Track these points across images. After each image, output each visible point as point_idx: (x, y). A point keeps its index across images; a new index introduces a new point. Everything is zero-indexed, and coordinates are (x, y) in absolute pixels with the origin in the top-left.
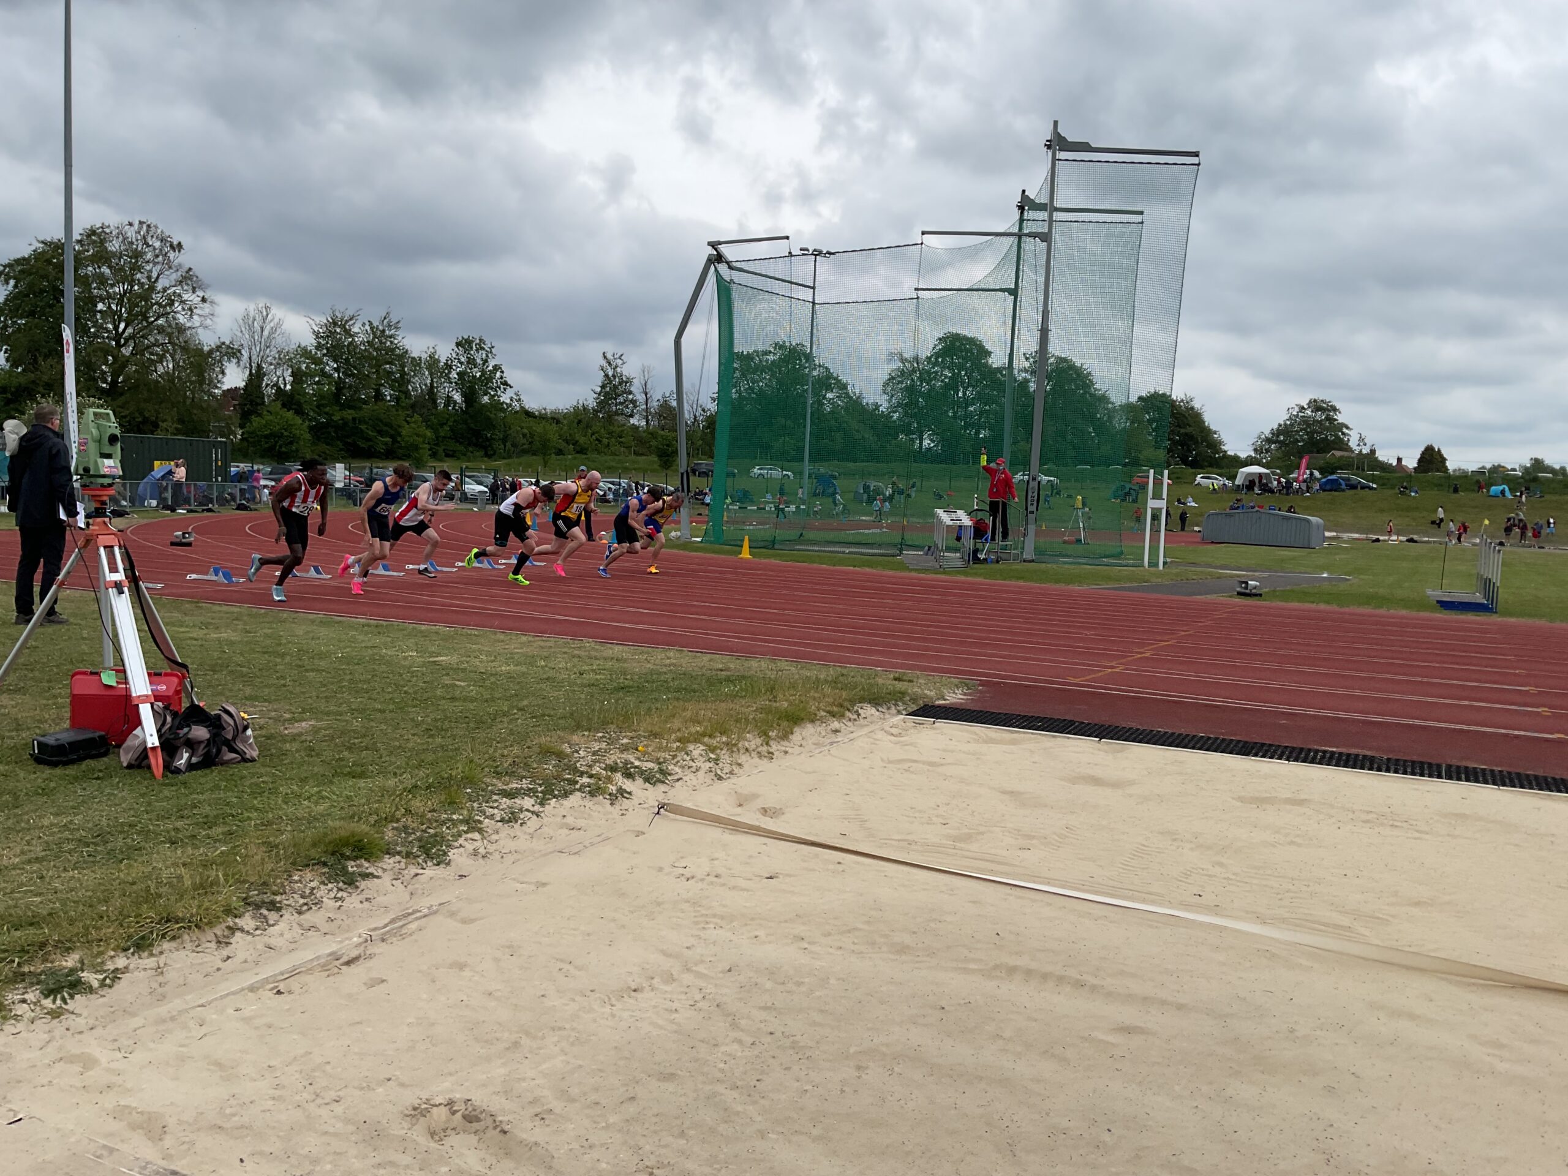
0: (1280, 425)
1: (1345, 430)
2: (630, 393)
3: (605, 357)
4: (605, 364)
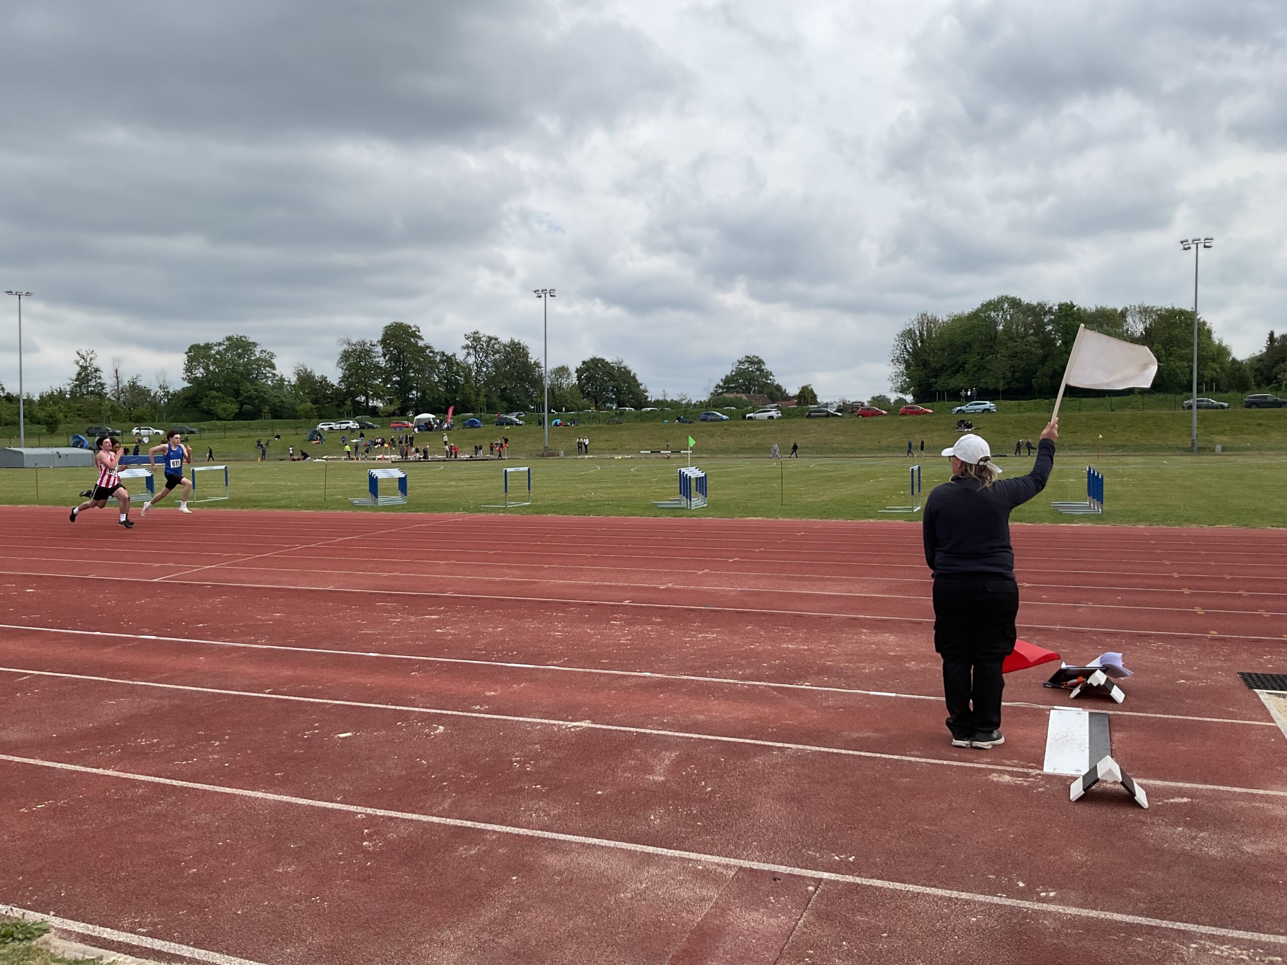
0: (727, 376)
1: (771, 377)
2: (100, 378)
3: (79, 354)
4: (78, 358)
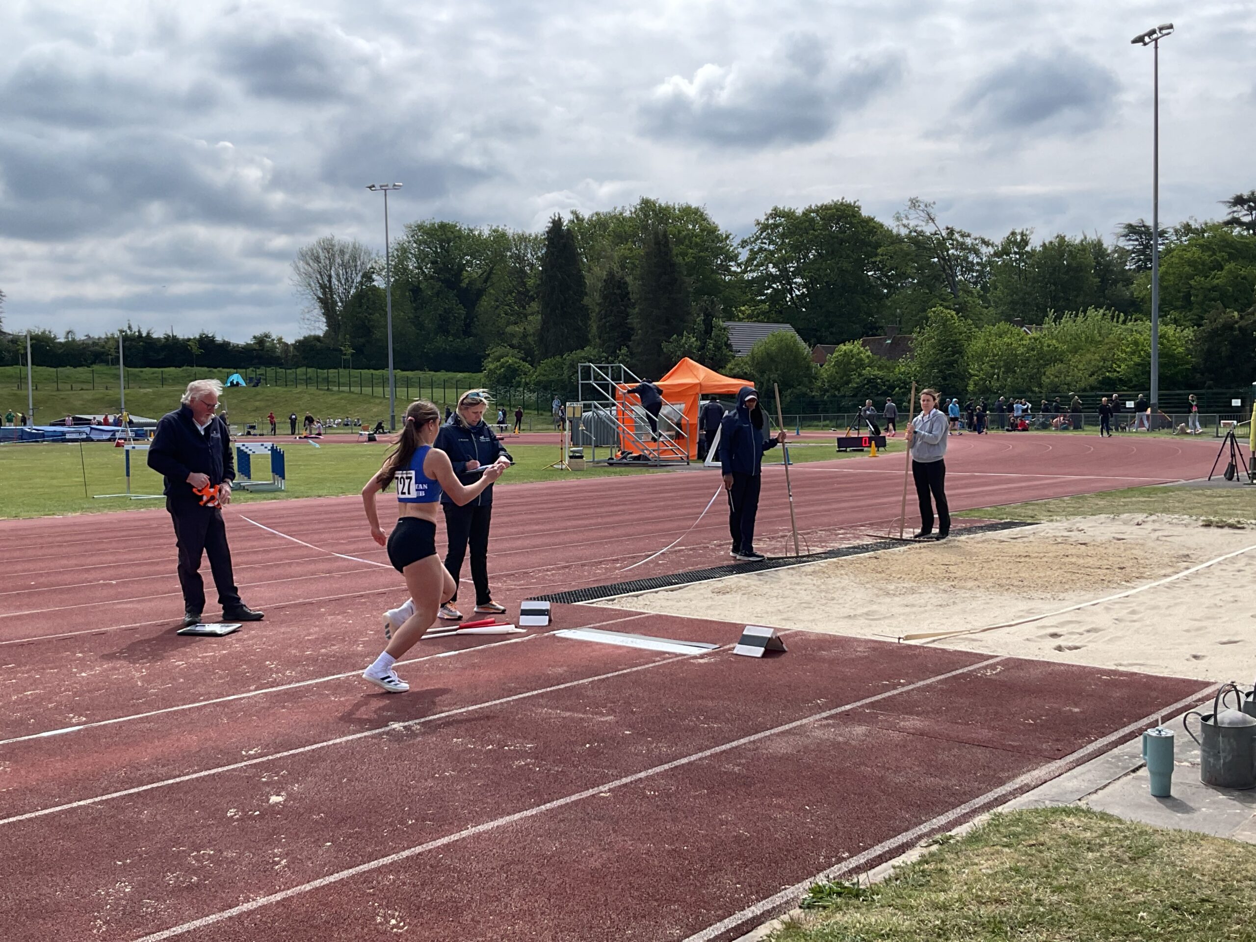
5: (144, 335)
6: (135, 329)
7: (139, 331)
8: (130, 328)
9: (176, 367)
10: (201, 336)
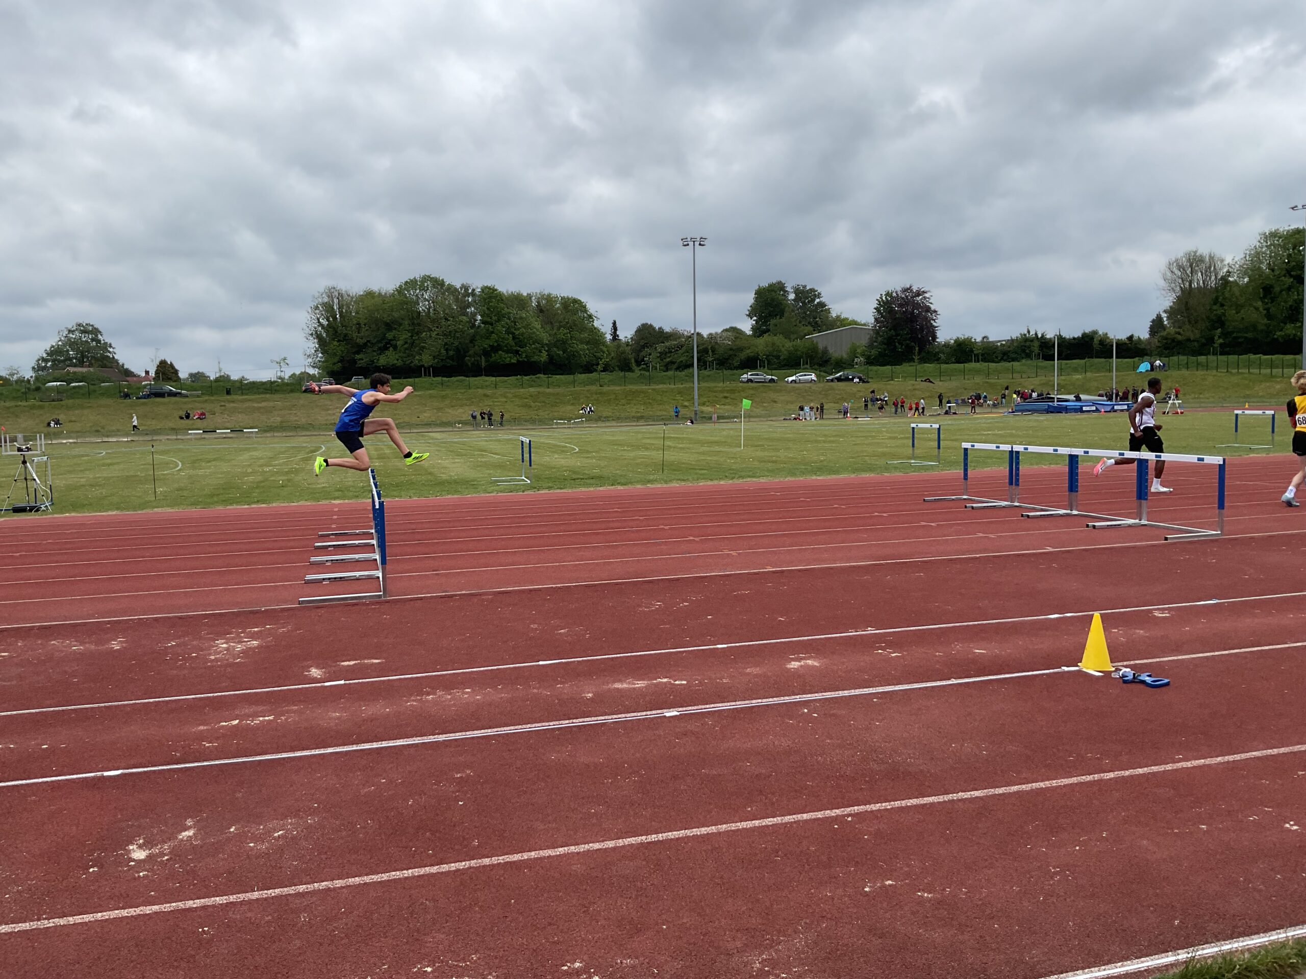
0: (53, 346)
1: (111, 350)
5: (1040, 336)
6: (1032, 333)
7: (1036, 334)
8: (1029, 332)
9: (1080, 359)
10: (1083, 335)
